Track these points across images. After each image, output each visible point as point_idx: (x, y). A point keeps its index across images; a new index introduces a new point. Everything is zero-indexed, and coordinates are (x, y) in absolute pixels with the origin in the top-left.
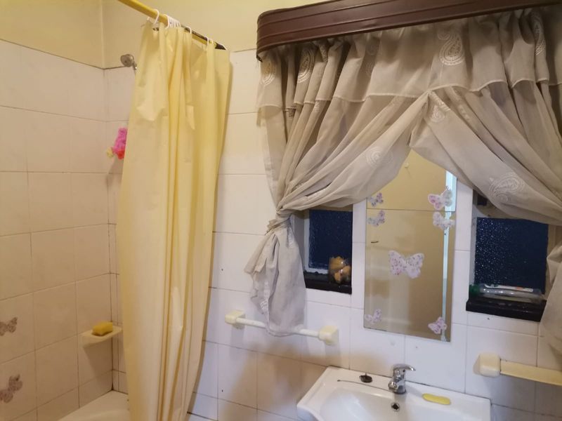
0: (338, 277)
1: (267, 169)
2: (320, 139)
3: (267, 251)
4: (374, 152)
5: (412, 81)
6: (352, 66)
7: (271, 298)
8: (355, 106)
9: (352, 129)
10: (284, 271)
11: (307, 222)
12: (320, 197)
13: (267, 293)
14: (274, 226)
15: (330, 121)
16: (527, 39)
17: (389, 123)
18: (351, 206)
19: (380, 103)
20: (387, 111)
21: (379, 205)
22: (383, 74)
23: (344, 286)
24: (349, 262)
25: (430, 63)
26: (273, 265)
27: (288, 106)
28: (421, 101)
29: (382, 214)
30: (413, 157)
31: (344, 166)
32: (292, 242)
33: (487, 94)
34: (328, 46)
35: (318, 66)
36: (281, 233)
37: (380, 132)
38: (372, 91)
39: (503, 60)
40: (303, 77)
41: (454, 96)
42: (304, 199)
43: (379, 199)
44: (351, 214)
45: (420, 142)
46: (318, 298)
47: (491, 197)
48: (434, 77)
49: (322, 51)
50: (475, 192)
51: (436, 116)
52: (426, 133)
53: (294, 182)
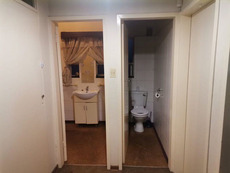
0: (77, 75)
1: (64, 58)
2: (73, 53)
3: (65, 72)
4: (82, 55)
5: (86, 45)
6: (77, 42)
7: (66, 79)
8: (78, 48)
9: (78, 52)
10: (68, 75)
11: (71, 67)
12: (74, 62)
13: (65, 79)
14: (65, 68)
15: (74, 50)
16: (100, 41)
17: (84, 51)
18: (79, 64)
19: (82, 48)
20: (83, 49)
21: (83, 63)
22: (82, 43)
23: (78, 77)
24: (79, 73)
25: (88, 43)
26: (66, 74)
27: (67, 47)
28: (88, 48)
29: (83, 64)
30: (87, 56)
31: (77, 58)
32: (69, 70)
33: (96, 47)
34: (74, 38)
35: (72, 41)
36: (67, 69)
37: (82, 52)
38: (80, 46)
39: (98, 43)
40: (69, 43)
41: (92, 47)
42: (71, 63)
43: (83, 62)
44: (79, 65)
45: (88, 54)
46: (74, 79)
47: (98, 62)
48: (89, 44)
49: (72, 39)
50: (96, 61)
51: (90, 50)
52: (89, 52)
53: (69, 60)
